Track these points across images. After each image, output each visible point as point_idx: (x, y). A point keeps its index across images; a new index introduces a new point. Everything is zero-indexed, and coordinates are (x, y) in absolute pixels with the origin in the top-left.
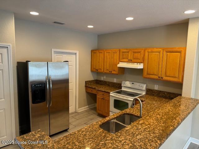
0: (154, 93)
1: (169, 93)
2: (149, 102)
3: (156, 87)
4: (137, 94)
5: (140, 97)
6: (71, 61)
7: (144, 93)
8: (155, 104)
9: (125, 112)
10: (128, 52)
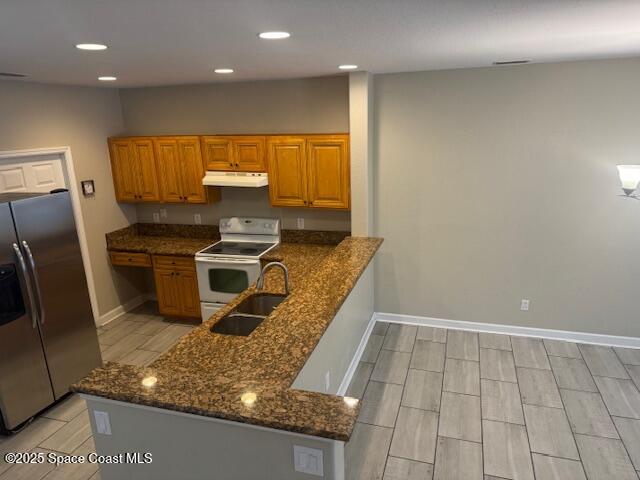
0: (297, 239)
1: (328, 232)
2: (292, 260)
3: (301, 224)
4: (263, 247)
5: (270, 251)
6: (51, 182)
7: (277, 242)
8: (304, 260)
9: (252, 293)
10: (226, 145)
